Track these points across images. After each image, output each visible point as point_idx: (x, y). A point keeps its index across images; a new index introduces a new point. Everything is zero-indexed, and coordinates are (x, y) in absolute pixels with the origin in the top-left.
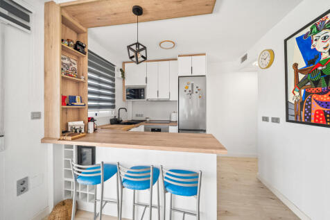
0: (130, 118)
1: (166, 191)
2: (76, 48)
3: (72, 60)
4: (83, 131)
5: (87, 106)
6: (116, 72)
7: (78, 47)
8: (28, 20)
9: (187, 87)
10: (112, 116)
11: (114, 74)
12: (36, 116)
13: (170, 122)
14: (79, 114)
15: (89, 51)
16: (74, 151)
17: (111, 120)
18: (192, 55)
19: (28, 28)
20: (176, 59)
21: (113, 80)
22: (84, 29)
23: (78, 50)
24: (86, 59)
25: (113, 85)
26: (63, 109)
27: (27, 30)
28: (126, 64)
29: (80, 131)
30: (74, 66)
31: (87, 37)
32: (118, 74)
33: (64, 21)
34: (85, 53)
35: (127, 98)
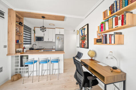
0: (37, 48)
1: (51, 63)
2: (19, 24)
3: (18, 28)
4: (22, 52)
5: (23, 44)
6: (32, 31)
7: (21, 24)
8: (3, 15)
9: (58, 38)
10: (30, 47)
11: (31, 32)
12: (5, 47)
13: (53, 49)
14: (19, 46)
15: (24, 25)
16: (19, 58)
17: (30, 49)
18: (60, 28)
19: (4, 18)
20: (55, 29)
21: (31, 34)
22: (22, 18)
23: (21, 25)
24: (23, 28)
25: (31, 36)
26: (16, 44)
27: (3, 19)
28: (36, 28)
29: (21, 52)
30: (18, 30)
31: (23, 20)
32: (33, 32)
33: (17, 16)
34: (22, 26)
35: (36, 41)
